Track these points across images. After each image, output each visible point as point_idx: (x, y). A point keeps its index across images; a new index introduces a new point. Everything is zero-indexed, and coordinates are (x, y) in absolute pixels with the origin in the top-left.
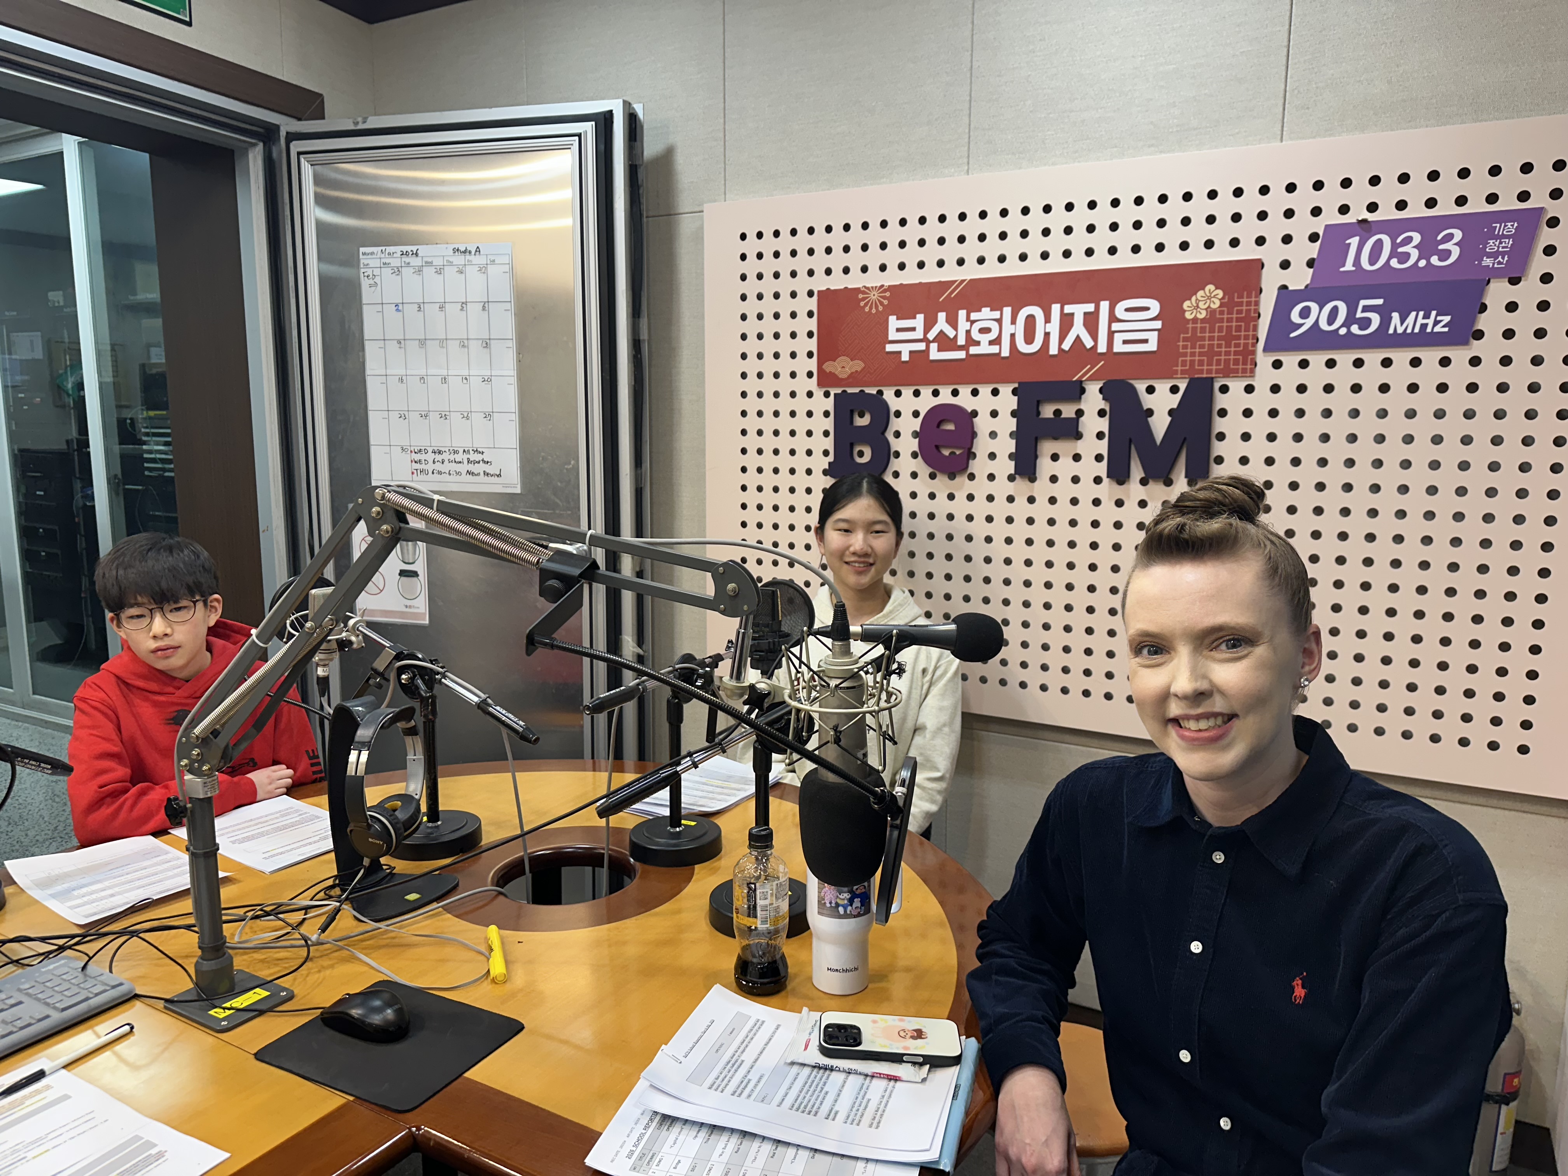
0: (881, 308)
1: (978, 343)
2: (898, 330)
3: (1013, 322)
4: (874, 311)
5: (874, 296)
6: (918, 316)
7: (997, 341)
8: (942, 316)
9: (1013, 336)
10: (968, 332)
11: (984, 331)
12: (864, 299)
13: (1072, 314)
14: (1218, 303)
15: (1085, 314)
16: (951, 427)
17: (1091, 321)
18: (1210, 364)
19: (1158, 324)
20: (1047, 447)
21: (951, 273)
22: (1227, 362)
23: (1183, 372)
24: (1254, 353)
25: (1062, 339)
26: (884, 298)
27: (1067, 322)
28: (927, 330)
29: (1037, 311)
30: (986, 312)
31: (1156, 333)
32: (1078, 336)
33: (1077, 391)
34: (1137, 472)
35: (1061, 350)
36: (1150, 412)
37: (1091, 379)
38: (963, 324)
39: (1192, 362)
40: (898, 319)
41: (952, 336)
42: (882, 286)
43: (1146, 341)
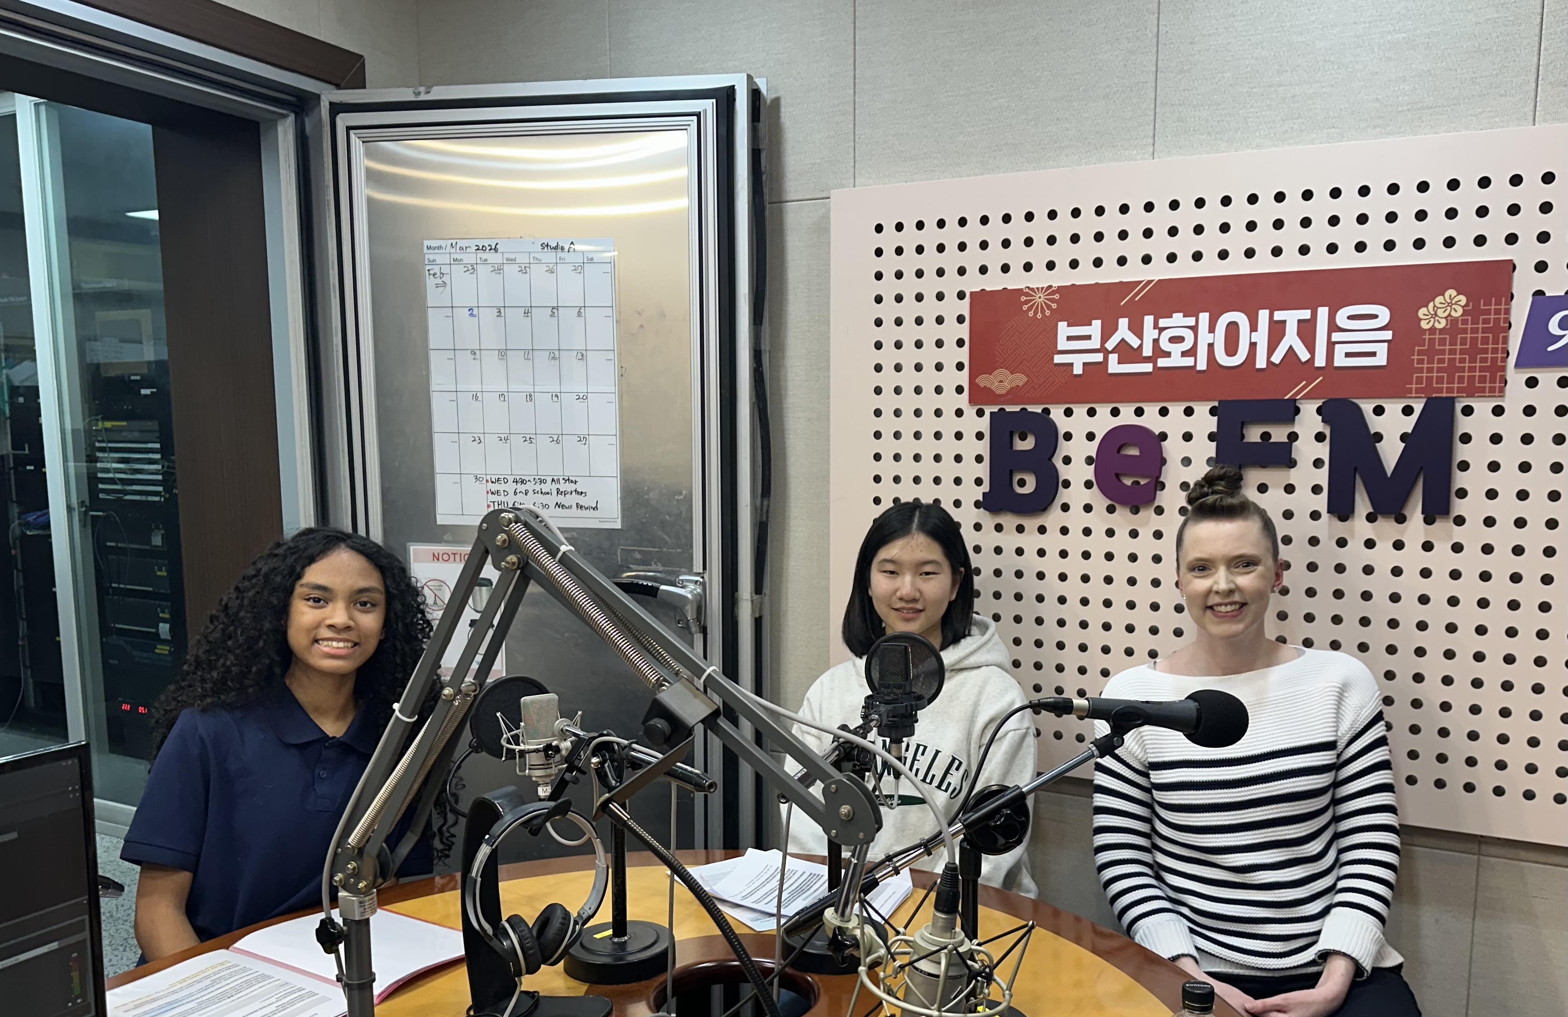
0: (1048, 313)
1: (1168, 354)
2: (1070, 338)
3: (1212, 330)
4: (1039, 316)
5: (1040, 298)
6: (1094, 322)
7: (1191, 352)
8: (1123, 323)
9: (1211, 346)
10: (1156, 341)
11: (1174, 340)
12: (1026, 302)
13: (1284, 322)
14: (1460, 311)
15: (1299, 321)
16: (1134, 452)
17: (1307, 331)
18: (1451, 381)
19: (1388, 335)
20: (1253, 477)
21: (1134, 272)
22: (1471, 379)
23: (1418, 391)
24: (1503, 369)
25: (1271, 351)
26: (1053, 301)
27: (1277, 331)
28: (1104, 339)
29: (1240, 318)
30: (1178, 318)
31: (1386, 344)
32: (1291, 347)
33: (1289, 412)
34: (1363, 505)
35: (1269, 363)
36: (1379, 437)
37: (1306, 397)
38: (1150, 333)
39: (1430, 379)
40: (1068, 326)
41: (1136, 346)
42: (1050, 287)
43: (1373, 354)
